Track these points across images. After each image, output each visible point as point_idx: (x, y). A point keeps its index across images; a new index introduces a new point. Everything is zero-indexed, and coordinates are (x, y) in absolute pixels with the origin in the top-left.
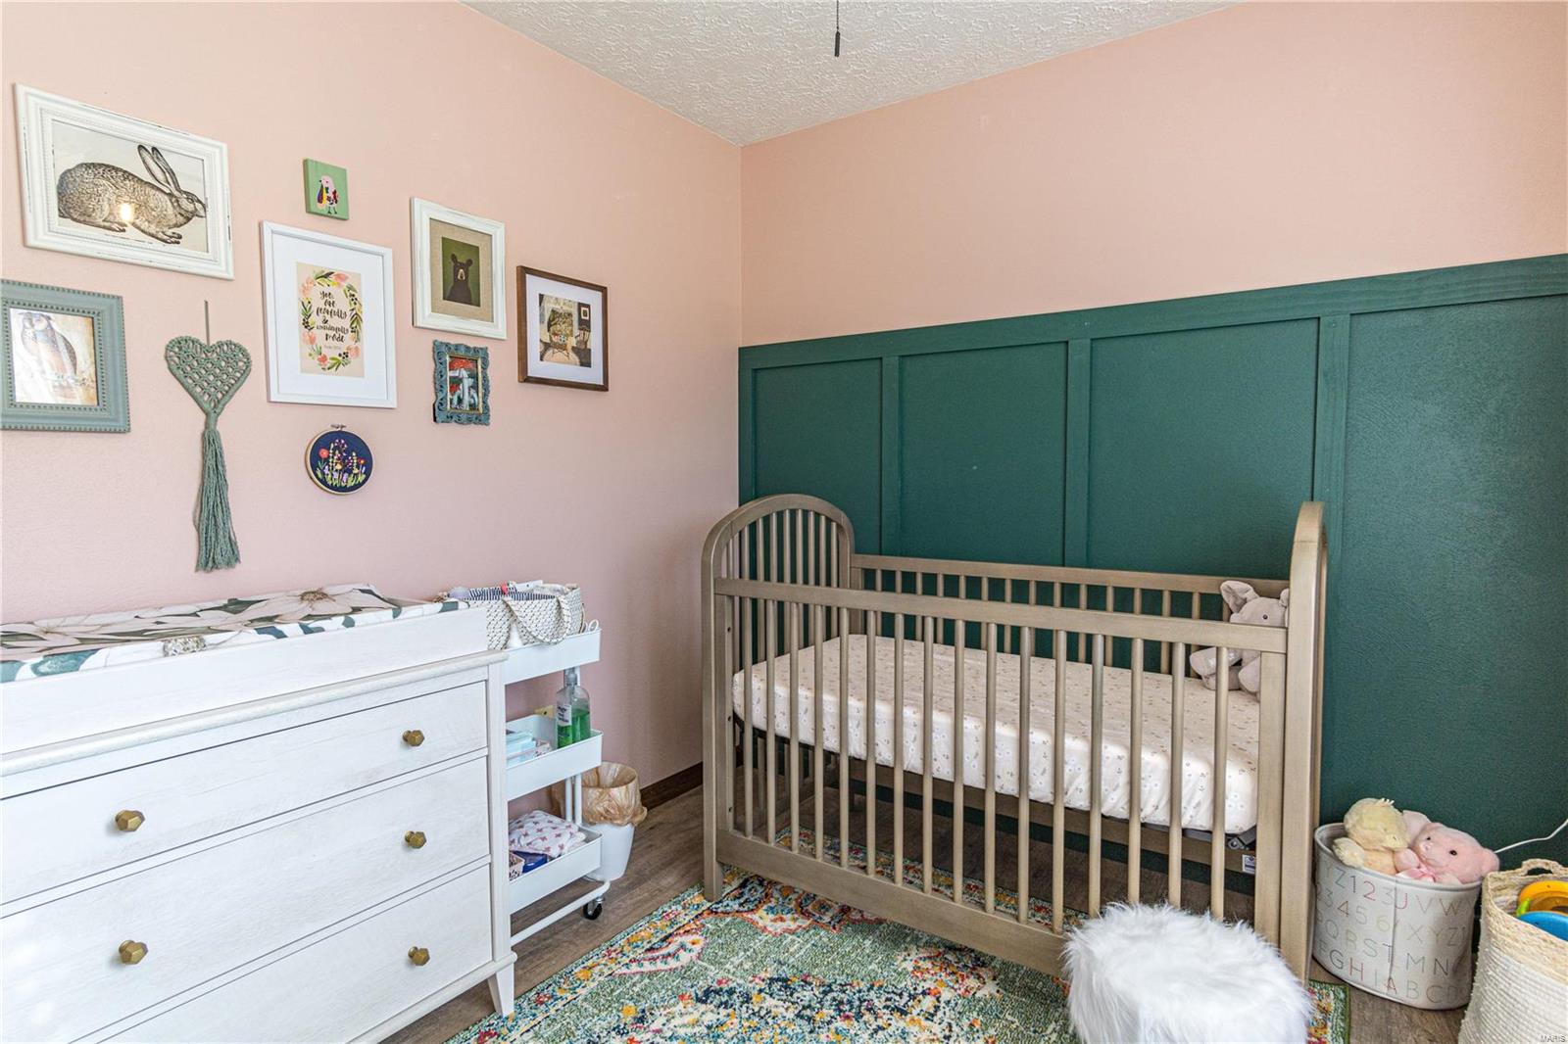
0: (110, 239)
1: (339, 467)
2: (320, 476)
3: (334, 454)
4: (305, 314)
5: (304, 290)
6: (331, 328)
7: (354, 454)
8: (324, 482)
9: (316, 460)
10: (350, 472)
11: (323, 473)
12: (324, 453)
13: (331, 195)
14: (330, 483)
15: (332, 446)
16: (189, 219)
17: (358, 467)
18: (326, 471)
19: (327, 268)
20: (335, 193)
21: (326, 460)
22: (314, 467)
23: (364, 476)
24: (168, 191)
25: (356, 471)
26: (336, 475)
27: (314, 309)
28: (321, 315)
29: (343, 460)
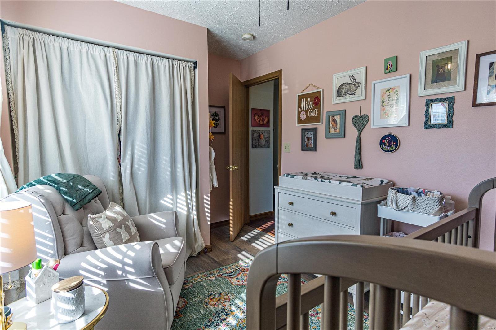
0: (345, 98)
1: (387, 145)
2: (382, 147)
3: (386, 141)
4: (382, 103)
5: (383, 96)
6: (390, 105)
7: (392, 141)
8: (383, 149)
9: (381, 143)
10: (390, 146)
11: (383, 147)
12: (384, 141)
13: (390, 66)
14: (384, 149)
15: (386, 139)
16: (357, 88)
17: (393, 145)
18: (384, 146)
19: (389, 87)
20: (391, 65)
21: (384, 143)
22: (380, 145)
23: (395, 148)
24: (354, 83)
25: (392, 146)
26: (386, 147)
27: (385, 101)
28: (387, 102)
29: (389, 143)
